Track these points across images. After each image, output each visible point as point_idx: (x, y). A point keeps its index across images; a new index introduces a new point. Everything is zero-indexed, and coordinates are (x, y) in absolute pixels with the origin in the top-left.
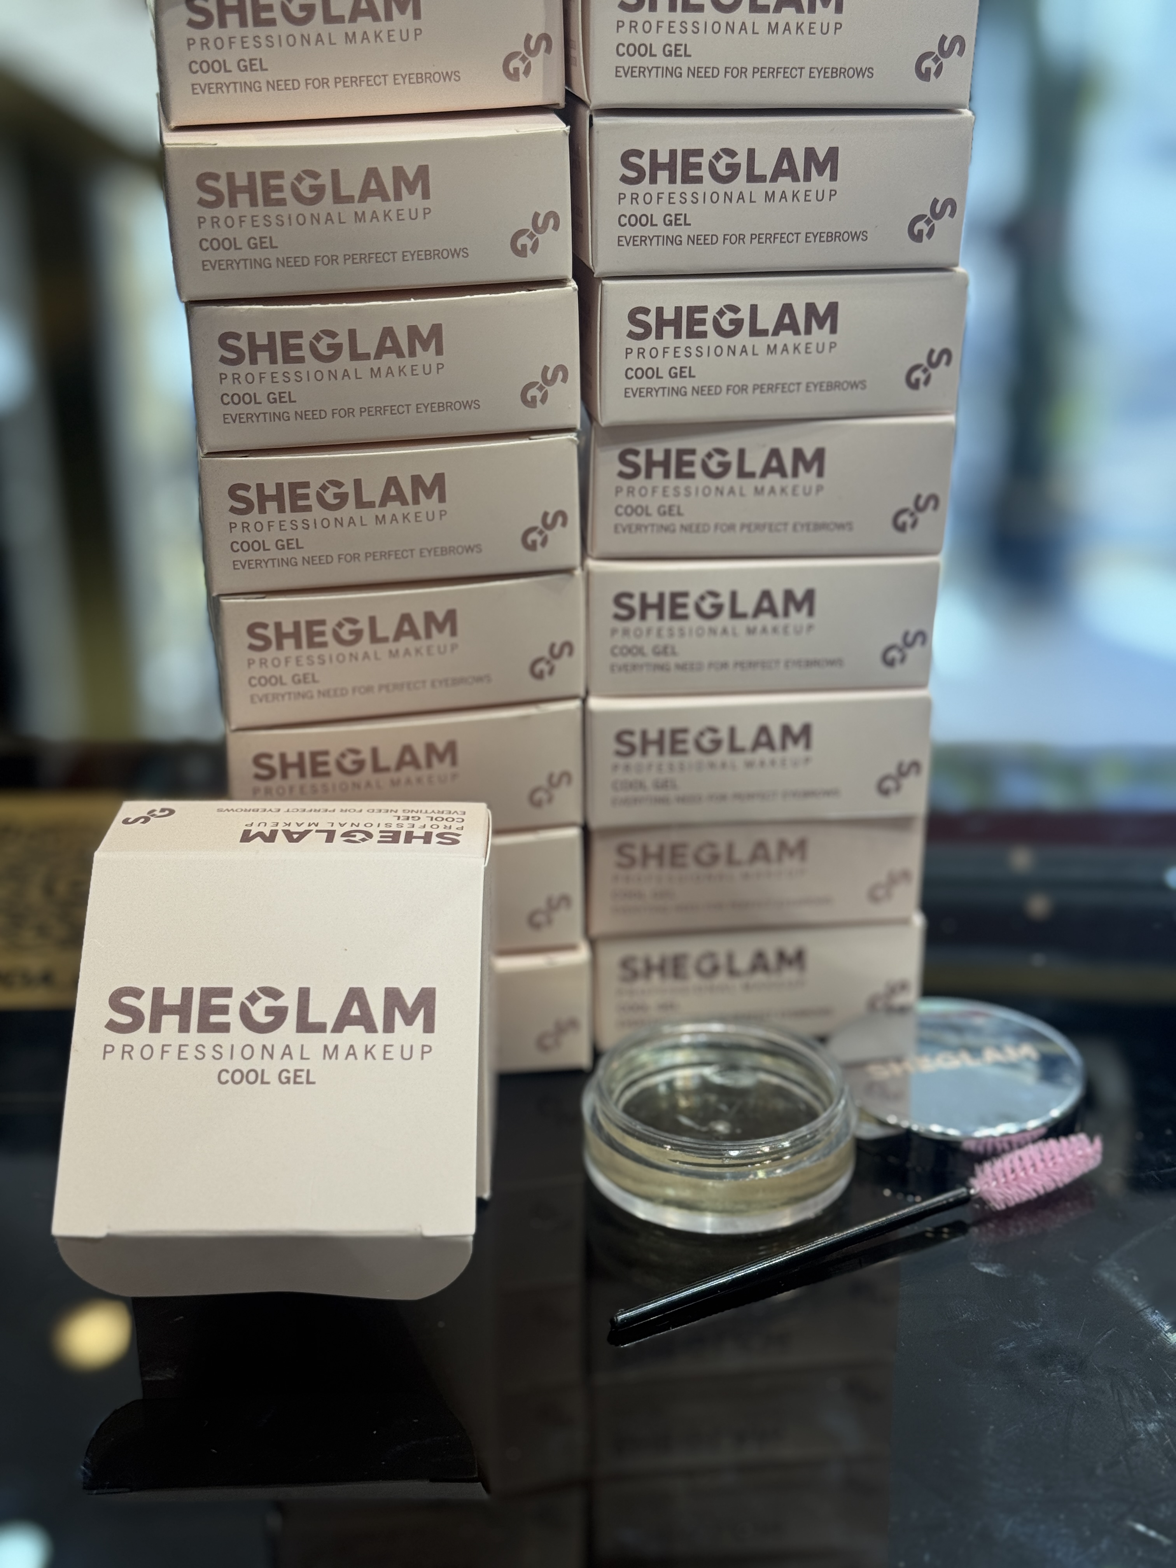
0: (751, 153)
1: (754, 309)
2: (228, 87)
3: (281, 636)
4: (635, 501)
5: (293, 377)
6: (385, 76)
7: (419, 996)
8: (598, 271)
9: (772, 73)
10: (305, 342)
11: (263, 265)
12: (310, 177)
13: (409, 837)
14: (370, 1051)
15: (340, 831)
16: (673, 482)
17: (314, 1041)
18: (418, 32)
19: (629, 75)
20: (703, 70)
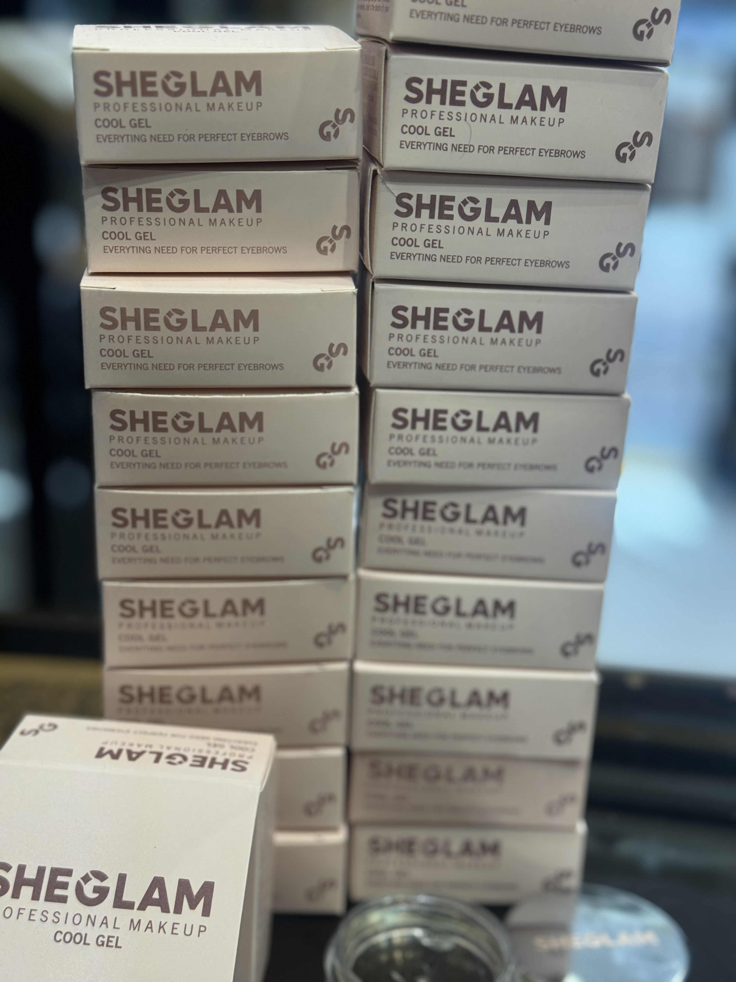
0: (482, 313)
1: (480, 414)
2: (128, 250)
3: (142, 609)
4: (394, 533)
5: (159, 441)
6: (235, 248)
7: (202, 887)
8: (373, 382)
9: (499, 261)
10: (169, 419)
11: (142, 368)
12: (177, 313)
13: (213, 762)
14: (163, 927)
15: (166, 753)
16: (420, 522)
17: (125, 915)
18: (259, 221)
19: (400, 258)
20: (451, 257)
